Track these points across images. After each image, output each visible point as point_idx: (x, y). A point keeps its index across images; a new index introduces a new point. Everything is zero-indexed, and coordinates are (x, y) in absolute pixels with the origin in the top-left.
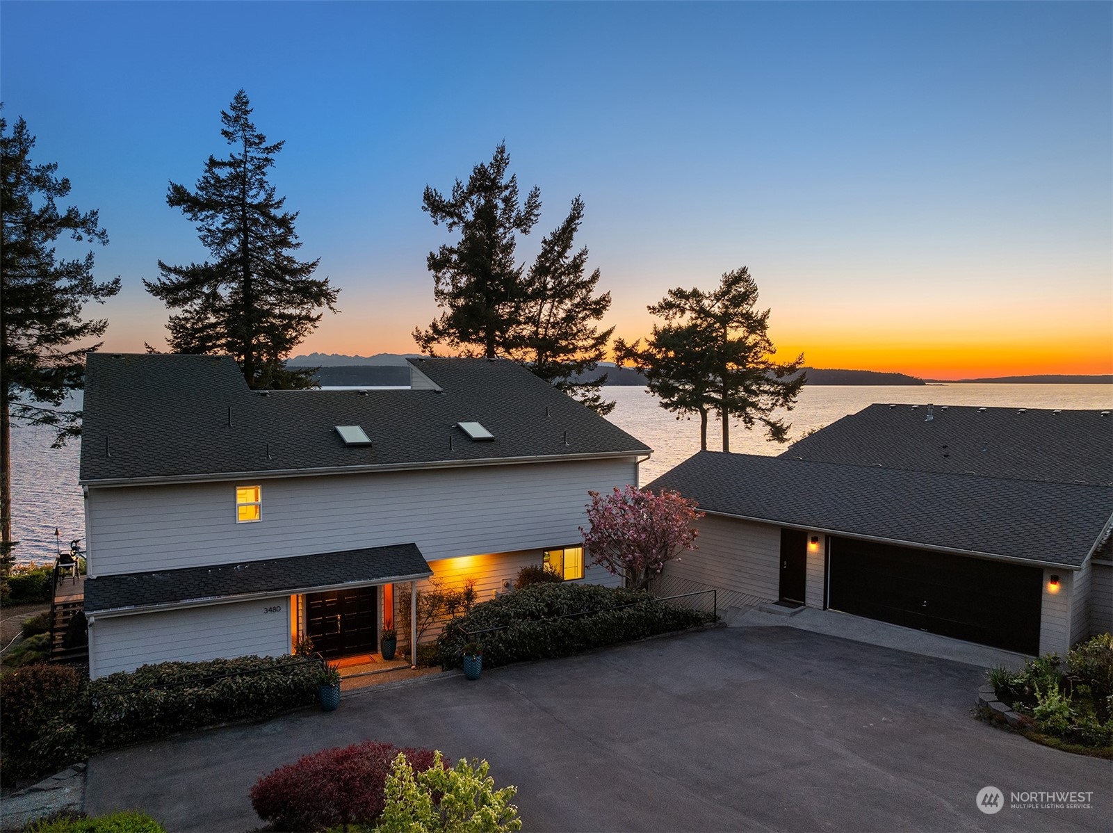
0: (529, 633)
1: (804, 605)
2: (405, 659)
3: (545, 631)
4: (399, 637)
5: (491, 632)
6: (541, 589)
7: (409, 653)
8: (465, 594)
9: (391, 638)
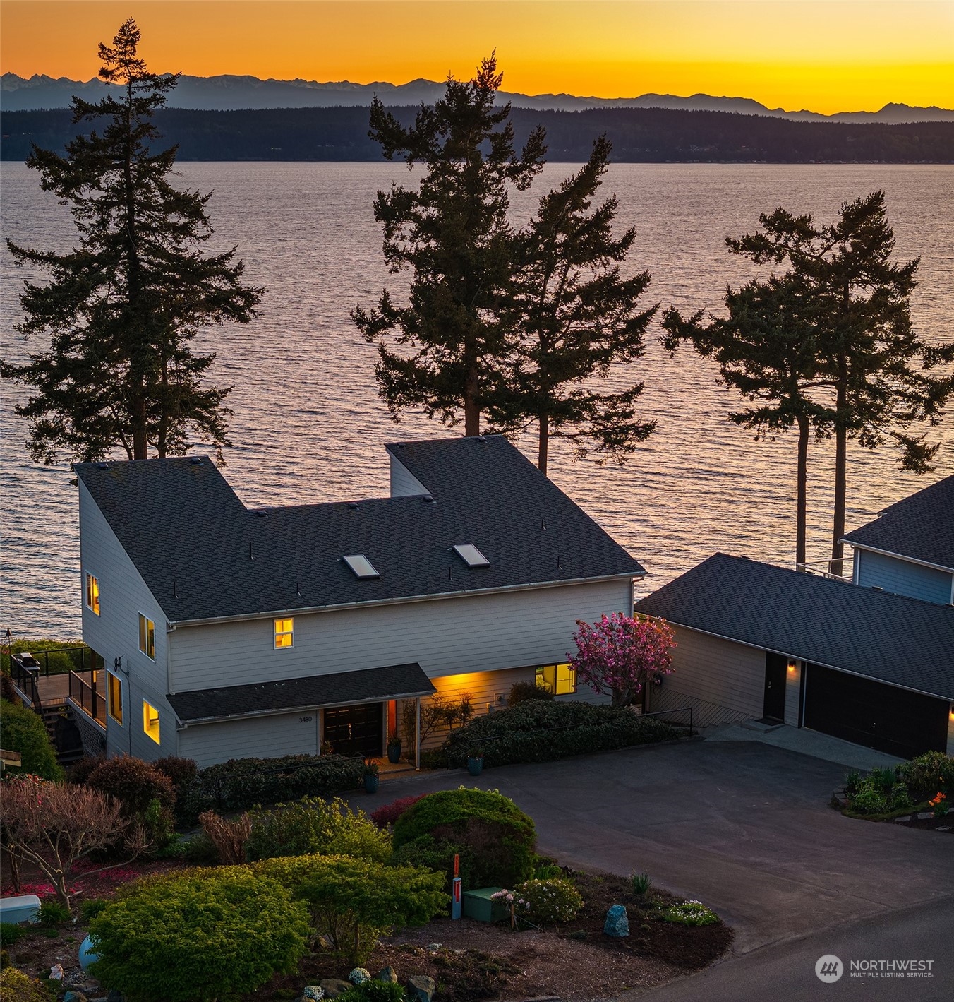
0: (521, 742)
1: (783, 723)
2: (409, 762)
3: (533, 740)
4: (404, 744)
5: (488, 740)
6: (531, 706)
7: (414, 758)
8: (462, 707)
9: (396, 744)
